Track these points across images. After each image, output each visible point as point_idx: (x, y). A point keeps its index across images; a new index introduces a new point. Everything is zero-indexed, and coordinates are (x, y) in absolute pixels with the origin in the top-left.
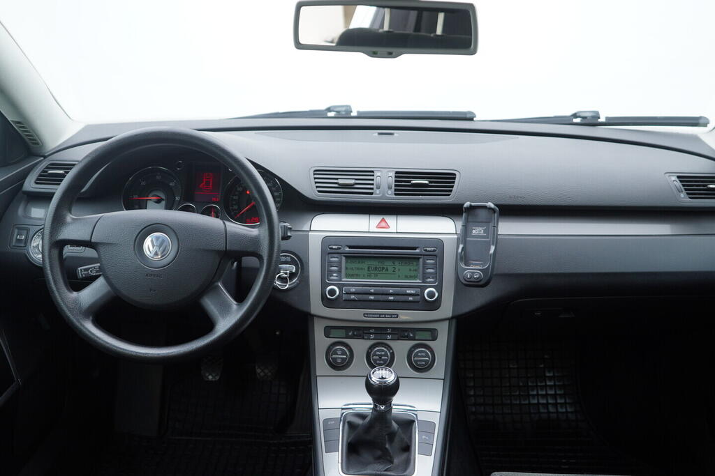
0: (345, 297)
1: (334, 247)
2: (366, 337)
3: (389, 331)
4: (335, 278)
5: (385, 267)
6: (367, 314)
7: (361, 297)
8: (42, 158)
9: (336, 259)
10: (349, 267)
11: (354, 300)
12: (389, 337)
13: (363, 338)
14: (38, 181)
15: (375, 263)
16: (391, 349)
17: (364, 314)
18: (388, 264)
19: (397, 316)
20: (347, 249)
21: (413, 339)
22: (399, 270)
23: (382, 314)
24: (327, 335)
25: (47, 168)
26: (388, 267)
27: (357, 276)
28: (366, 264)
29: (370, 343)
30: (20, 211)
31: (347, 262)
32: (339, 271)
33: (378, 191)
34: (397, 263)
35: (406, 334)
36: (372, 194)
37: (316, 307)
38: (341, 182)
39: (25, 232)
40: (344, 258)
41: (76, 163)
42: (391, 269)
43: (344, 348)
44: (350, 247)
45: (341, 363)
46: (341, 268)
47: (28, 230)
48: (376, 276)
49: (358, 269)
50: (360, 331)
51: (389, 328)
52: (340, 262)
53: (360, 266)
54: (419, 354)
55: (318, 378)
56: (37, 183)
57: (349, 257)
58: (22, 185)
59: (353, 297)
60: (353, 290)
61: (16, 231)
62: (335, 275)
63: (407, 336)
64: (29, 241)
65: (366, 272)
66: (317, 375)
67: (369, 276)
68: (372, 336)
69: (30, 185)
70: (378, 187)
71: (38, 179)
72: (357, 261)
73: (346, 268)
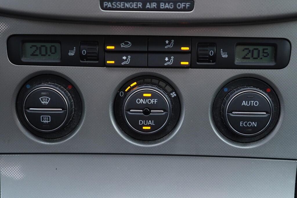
3: (169, 46)
12: (168, 60)
13: (105, 65)
16: (174, 89)
21: (229, 64)
29: (122, 75)
35: (211, 53)
43: (57, 90)
51: (170, 38)
54: (244, 103)
63: (213, 59)
68: (127, 59)
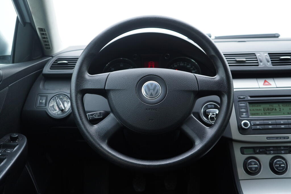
0: (253, 127)
1: (241, 97)
2: (268, 153)
3: (282, 148)
4: (245, 116)
5: (274, 108)
6: (269, 137)
7: (263, 127)
8: (51, 57)
9: (243, 105)
10: (251, 109)
11: (259, 129)
12: (283, 152)
13: (266, 154)
14: (52, 68)
15: (267, 106)
16: (286, 159)
17: (267, 138)
18: (275, 106)
19: (288, 138)
20: (249, 98)
22: (283, 109)
23: (278, 137)
24: (243, 153)
25: (56, 61)
26: (276, 108)
27: (258, 114)
28: (262, 106)
29: (271, 156)
30: (41, 86)
31: (250, 106)
32: (247, 112)
33: (261, 64)
34: (281, 105)
36: (258, 65)
37: (236, 135)
38: (238, 59)
39: (45, 98)
40: (248, 104)
41: (79, 57)
42: (278, 109)
43: (255, 161)
44: (251, 97)
45: (255, 170)
46: (247, 110)
47: (47, 97)
48: (269, 114)
49: (257, 110)
50: (264, 149)
51: (282, 146)
52: (246, 106)
53: (258, 108)
55: (240, 181)
56: (51, 69)
57: (251, 103)
58: (42, 71)
59: (258, 127)
60: (258, 122)
61: (39, 98)
62: (244, 114)
64: (48, 103)
65: (262, 111)
66: (240, 179)
67: (265, 114)
68: (272, 152)
69: (47, 70)
70: (261, 62)
71: (51, 67)
72: (256, 105)
73: (250, 110)
